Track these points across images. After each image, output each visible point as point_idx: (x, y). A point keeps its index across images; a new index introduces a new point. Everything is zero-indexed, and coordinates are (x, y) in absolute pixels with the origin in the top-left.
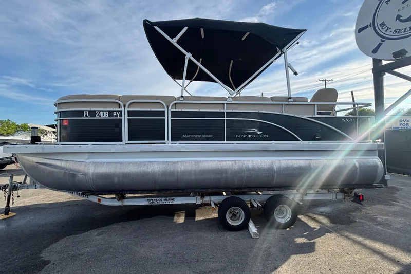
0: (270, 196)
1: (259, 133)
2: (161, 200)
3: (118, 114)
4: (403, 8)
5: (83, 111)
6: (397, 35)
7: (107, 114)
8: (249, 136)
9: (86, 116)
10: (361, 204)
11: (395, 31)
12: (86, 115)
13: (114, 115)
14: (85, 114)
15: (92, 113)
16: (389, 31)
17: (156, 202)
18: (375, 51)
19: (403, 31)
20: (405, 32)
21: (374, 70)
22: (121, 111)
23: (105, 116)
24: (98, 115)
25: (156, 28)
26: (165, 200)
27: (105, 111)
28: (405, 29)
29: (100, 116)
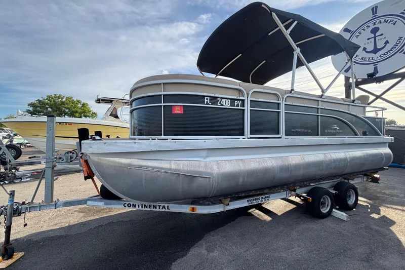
0: (336, 183)
1: (338, 128)
2: (259, 199)
3: (240, 104)
4: (368, 43)
5: (204, 96)
6: (363, 62)
7: (228, 102)
8: (332, 131)
9: (207, 104)
10: (378, 183)
11: (362, 58)
12: (207, 102)
13: (236, 104)
14: (206, 100)
15: (214, 99)
16: (358, 57)
17: (255, 202)
18: (347, 71)
19: (368, 59)
20: (369, 60)
21: (346, 85)
22: (243, 101)
23: (227, 104)
24: (220, 103)
25: (274, 14)
26: (262, 198)
27: (227, 99)
28: (369, 58)
29: (222, 105)
